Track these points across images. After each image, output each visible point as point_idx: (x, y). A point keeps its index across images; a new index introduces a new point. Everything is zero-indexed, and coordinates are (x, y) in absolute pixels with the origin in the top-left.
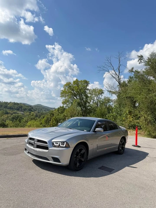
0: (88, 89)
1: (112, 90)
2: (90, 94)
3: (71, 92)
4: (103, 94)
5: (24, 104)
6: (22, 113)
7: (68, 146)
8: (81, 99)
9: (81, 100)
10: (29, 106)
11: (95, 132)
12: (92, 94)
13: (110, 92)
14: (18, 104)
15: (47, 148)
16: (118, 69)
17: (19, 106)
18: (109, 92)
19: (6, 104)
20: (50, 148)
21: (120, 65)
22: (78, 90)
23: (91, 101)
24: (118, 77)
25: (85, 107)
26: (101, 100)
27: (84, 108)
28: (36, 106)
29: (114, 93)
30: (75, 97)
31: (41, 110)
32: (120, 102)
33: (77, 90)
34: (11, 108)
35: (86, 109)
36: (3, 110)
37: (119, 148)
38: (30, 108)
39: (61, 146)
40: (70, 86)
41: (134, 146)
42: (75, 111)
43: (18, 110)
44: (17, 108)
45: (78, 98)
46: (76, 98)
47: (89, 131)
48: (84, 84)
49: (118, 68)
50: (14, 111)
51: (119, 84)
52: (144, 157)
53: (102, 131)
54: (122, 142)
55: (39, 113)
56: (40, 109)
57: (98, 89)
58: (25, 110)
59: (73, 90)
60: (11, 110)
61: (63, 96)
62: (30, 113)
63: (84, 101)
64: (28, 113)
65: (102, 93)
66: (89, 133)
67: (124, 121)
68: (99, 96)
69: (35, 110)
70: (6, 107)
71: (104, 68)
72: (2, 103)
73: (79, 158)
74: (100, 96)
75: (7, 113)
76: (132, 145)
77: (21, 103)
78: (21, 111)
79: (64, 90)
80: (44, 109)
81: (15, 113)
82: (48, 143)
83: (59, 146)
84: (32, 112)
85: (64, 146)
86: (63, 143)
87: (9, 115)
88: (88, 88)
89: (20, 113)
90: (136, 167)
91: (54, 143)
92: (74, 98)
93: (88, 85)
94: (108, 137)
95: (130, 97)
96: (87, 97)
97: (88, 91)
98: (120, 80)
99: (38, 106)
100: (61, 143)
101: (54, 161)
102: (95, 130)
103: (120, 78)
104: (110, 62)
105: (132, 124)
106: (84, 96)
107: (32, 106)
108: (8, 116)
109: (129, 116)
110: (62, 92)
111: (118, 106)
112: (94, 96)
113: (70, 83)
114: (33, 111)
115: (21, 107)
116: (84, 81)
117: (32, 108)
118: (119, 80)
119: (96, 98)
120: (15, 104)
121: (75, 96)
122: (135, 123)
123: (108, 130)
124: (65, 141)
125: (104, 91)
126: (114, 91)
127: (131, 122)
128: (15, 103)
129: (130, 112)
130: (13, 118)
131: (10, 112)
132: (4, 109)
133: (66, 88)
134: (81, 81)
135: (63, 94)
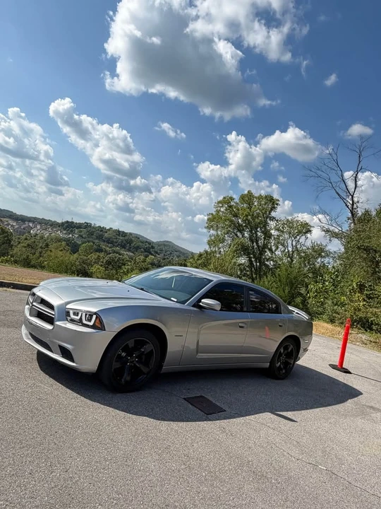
0: (273, 219)
1: (332, 228)
2: (278, 230)
3: (231, 221)
4: (308, 235)
5: (138, 237)
6: (131, 254)
7: (99, 326)
8: (254, 239)
9: (253, 243)
10: (147, 242)
11: (201, 307)
12: (283, 232)
13: (327, 231)
14: (124, 234)
15: (50, 320)
16: (354, 178)
17: (126, 238)
18: (324, 231)
19: (102, 231)
20: (58, 323)
21: (359, 168)
22: (249, 217)
23: (277, 248)
24: (352, 196)
25: (259, 259)
26: (304, 248)
27: (256, 262)
28: (159, 244)
29: (335, 235)
30: (239, 234)
31: (171, 254)
32: (347, 259)
33: (247, 216)
34: (109, 241)
35: (262, 263)
36: (94, 243)
37: (272, 362)
38: (148, 245)
39: (84, 322)
40: (231, 207)
41: (333, 367)
42: (227, 264)
43: (123, 247)
44: (122, 242)
45: (246, 235)
46: (241, 236)
47: (183, 303)
48: (265, 204)
49: (354, 175)
50: (114, 249)
51: (353, 215)
52: (342, 400)
53: (218, 308)
54: (286, 348)
55: (164, 259)
56: (169, 253)
57: (298, 221)
58: (137, 248)
59: (236, 216)
60: (109, 245)
61: (212, 227)
62: (146, 256)
63: (258, 246)
64: (142, 257)
65: (307, 232)
66: (178, 305)
67: (343, 305)
68: (298, 237)
69: (156, 253)
70: (100, 237)
71: (320, 173)
72: (93, 227)
73: (135, 362)
74: (302, 239)
75: (100, 250)
76: (330, 365)
77: (131, 234)
78: (129, 250)
79: (214, 213)
80: (177, 253)
81: (114, 252)
82: (55, 309)
83: (80, 322)
84: (150, 256)
85: (91, 323)
86: (90, 316)
87: (102, 255)
88: (273, 214)
89: (126, 254)
90: (294, 418)
91: (71, 312)
92: (236, 235)
93: (274, 208)
94: (241, 327)
95: (367, 250)
96: (268, 235)
97: (272, 224)
98: (355, 206)
99: (165, 245)
100: (86, 315)
101: (63, 357)
102: (201, 302)
103: (355, 200)
104: (335, 158)
105: (361, 315)
106: (262, 232)
107: (153, 242)
108: (99, 256)
109: (358, 294)
110: (211, 216)
111: (341, 268)
112: (287, 236)
113: (232, 199)
114: (152, 255)
115: (130, 242)
116: (266, 197)
117: (153, 247)
118: (353, 205)
119: (290, 241)
120: (119, 233)
121: (239, 231)
122: (369, 315)
123: (245, 309)
124: (95, 313)
125: (312, 229)
126: (337, 230)
127: (359, 310)
128: (119, 231)
129: (361, 287)
130: (109, 263)
131: (108, 249)
132: (97, 241)
133: (222, 209)
134: (260, 197)
135: (213, 221)
